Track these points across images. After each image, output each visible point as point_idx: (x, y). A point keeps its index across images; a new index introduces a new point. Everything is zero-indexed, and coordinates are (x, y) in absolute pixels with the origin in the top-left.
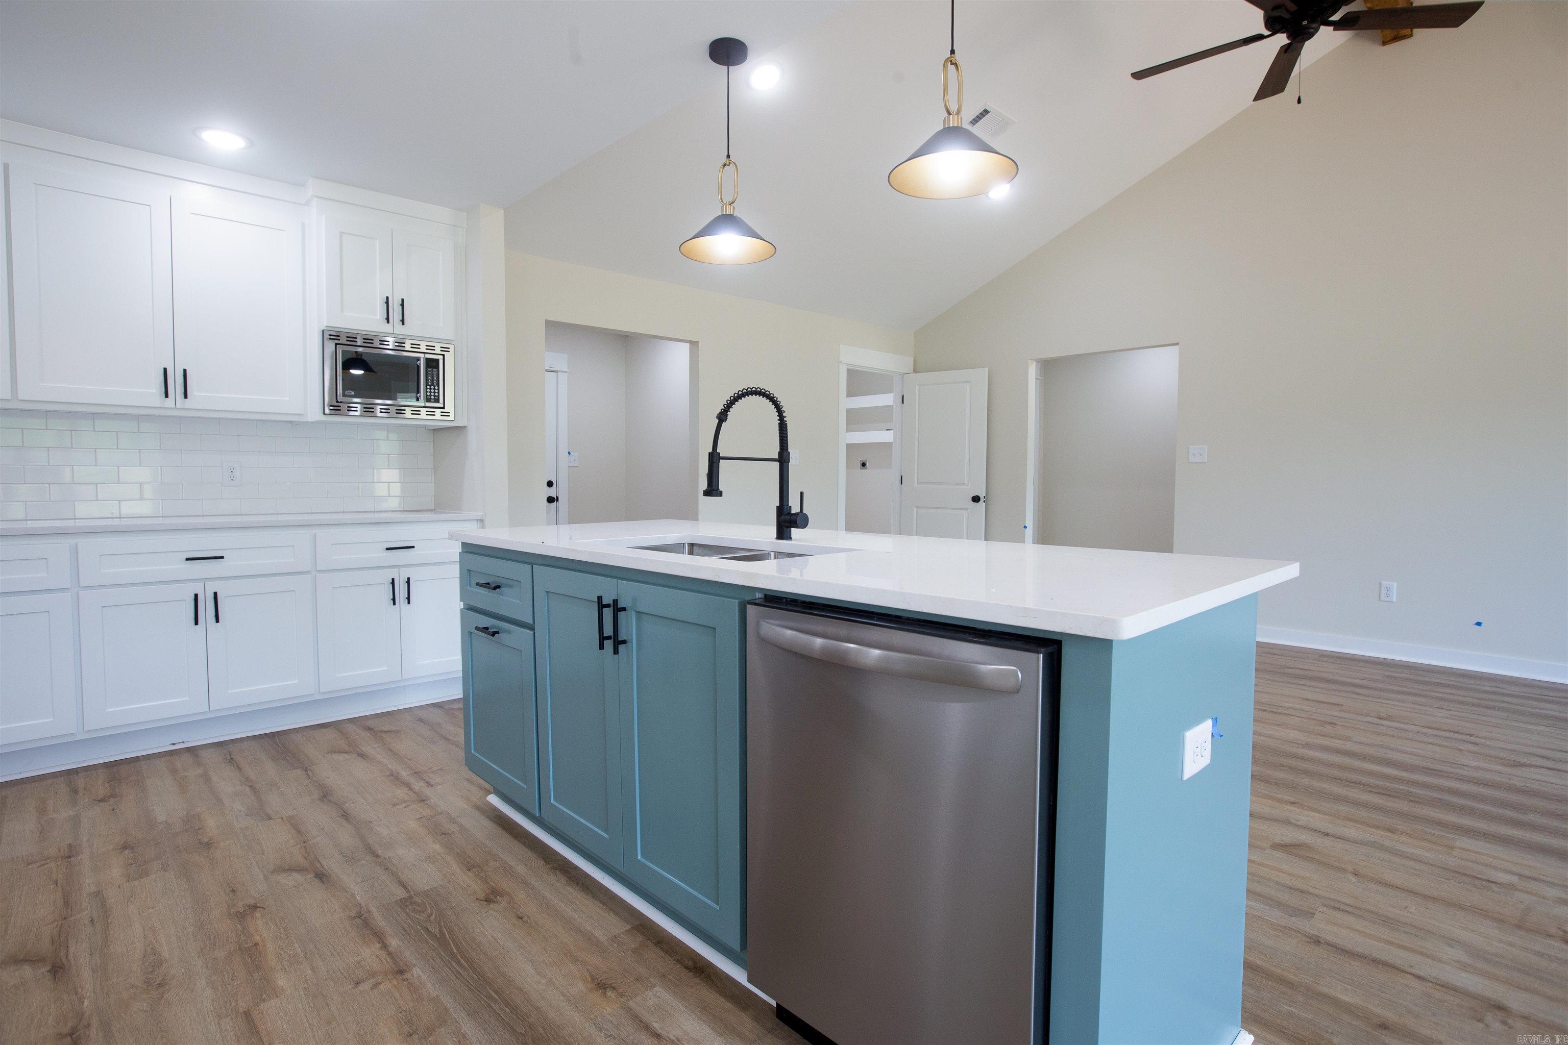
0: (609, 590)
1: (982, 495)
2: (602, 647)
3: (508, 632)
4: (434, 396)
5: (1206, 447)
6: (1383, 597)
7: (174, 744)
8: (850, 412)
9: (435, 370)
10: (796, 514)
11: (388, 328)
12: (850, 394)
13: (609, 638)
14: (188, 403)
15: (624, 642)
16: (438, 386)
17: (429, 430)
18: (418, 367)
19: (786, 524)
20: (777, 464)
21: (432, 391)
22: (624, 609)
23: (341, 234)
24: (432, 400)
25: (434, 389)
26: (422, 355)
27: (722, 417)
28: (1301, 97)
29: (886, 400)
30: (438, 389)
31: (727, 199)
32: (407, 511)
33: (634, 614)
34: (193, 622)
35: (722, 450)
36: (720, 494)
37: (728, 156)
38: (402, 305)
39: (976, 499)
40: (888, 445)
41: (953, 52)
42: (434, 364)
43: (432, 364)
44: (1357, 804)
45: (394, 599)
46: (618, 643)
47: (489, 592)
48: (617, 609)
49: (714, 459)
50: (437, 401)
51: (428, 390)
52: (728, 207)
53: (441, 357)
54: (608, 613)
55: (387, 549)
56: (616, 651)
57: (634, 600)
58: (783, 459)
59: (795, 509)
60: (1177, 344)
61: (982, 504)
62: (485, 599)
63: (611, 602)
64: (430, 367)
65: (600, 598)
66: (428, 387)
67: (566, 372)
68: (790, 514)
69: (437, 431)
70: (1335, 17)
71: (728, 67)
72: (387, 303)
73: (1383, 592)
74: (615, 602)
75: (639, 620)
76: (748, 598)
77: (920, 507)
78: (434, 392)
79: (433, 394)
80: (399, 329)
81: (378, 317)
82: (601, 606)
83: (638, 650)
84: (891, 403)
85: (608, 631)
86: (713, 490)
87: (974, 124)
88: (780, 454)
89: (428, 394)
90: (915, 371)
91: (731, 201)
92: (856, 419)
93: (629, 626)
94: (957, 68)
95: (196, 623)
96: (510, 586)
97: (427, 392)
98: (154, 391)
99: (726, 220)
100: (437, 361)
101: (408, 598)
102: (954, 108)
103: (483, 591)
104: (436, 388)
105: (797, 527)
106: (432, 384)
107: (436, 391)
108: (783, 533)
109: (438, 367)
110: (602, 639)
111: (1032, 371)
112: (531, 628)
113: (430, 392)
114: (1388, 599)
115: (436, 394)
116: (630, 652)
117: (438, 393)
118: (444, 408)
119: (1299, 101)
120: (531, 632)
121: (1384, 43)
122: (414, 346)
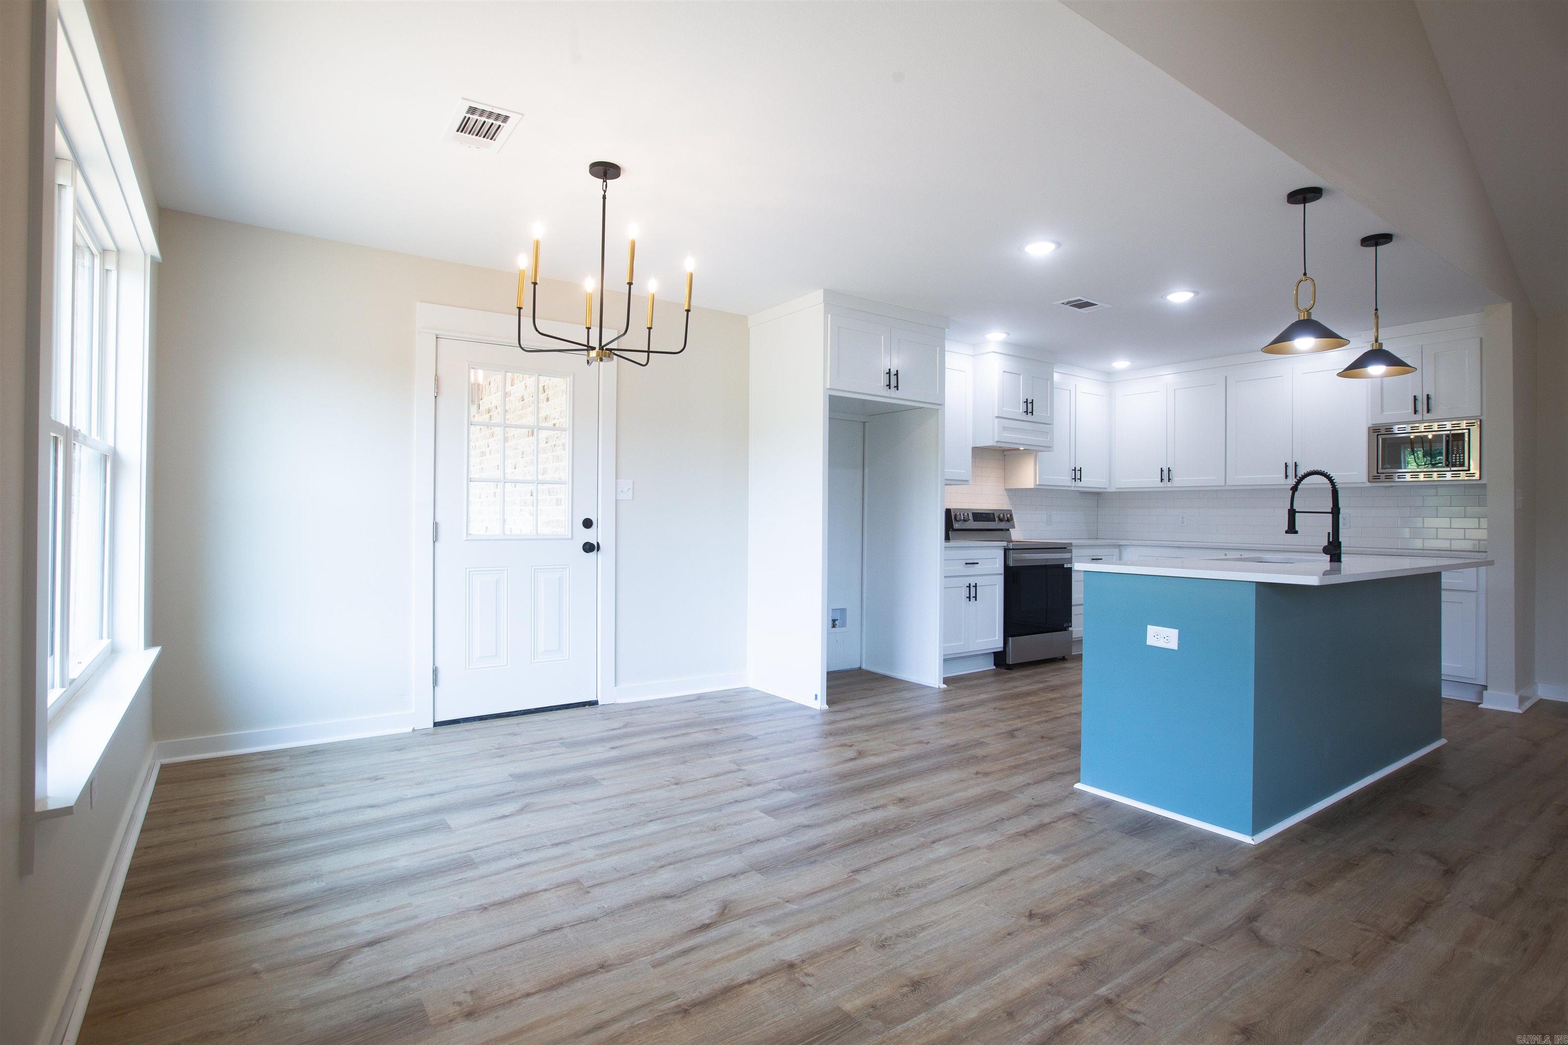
4: (1459, 461)
9: (1460, 442)
11: (1415, 418)
18: (1444, 442)
21: (1457, 458)
24: (1458, 465)
26: (1447, 432)
27: (1295, 489)
36: (1296, 532)
38: (1429, 398)
43: (1458, 438)
49: (1292, 513)
50: (1462, 465)
51: (1454, 458)
53: (1467, 432)
64: (1455, 441)
66: (1453, 455)
71: (1376, 248)
72: (1416, 399)
78: (1460, 459)
80: (1426, 416)
81: (1410, 411)
88: (1334, 509)
100: (1463, 434)
104: (1462, 455)
106: (1458, 453)
109: (1464, 440)
117: (1463, 458)
118: (1469, 470)
122: (1440, 427)
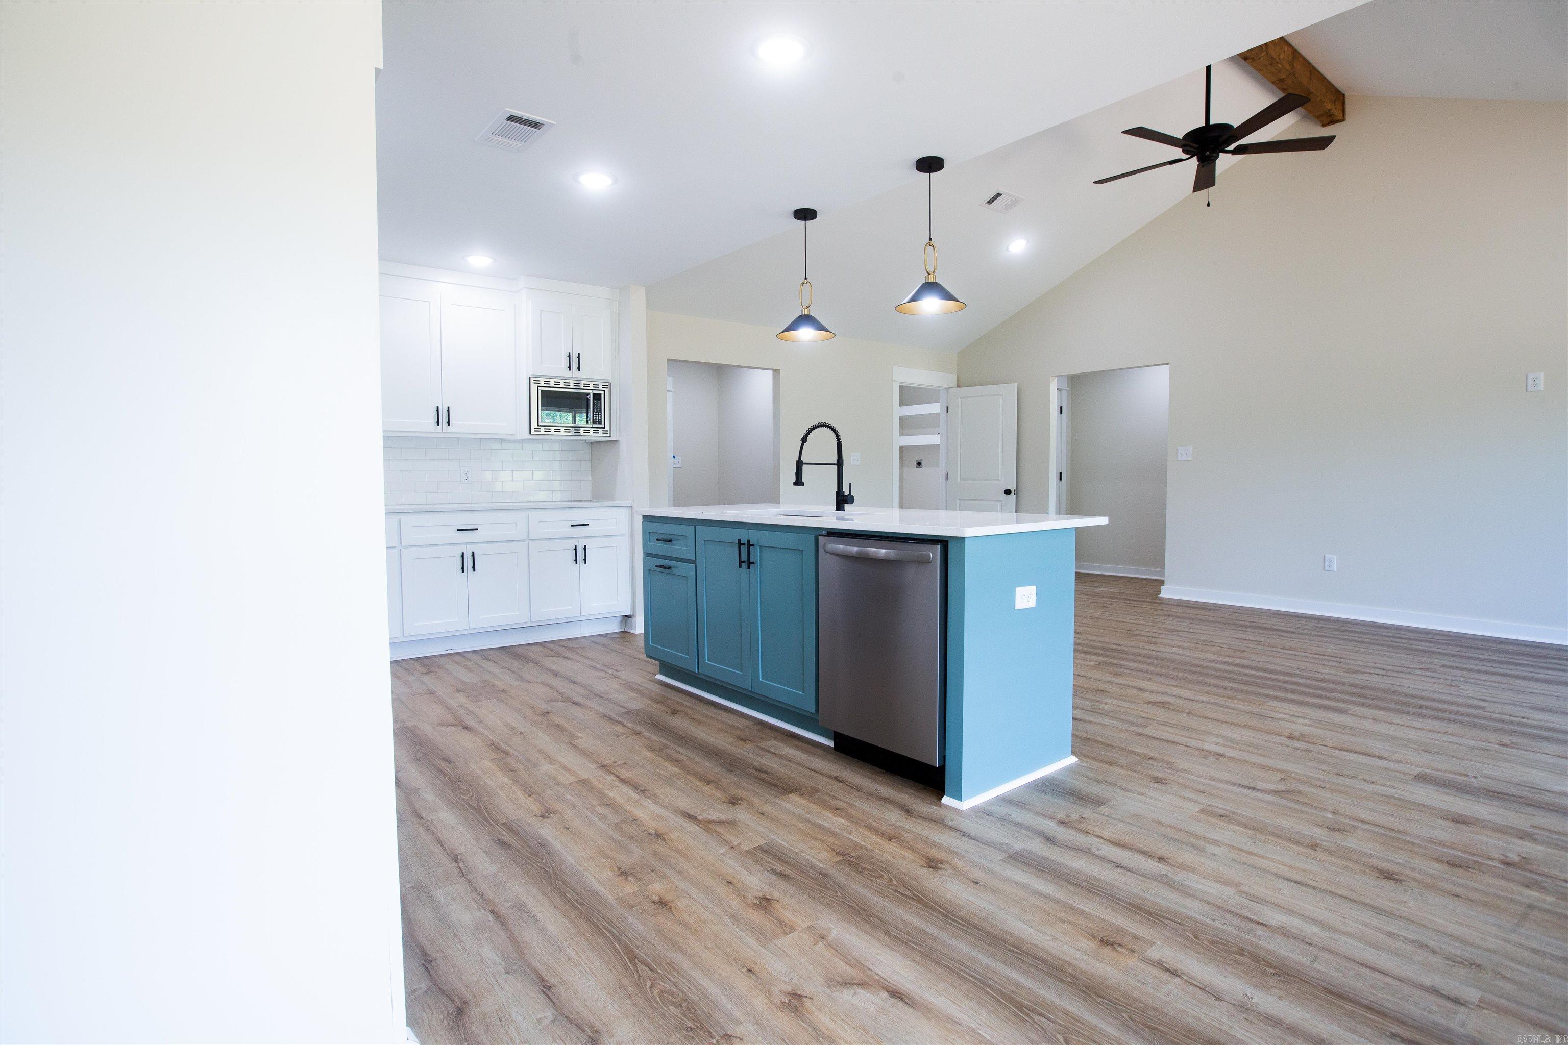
0: (744, 535)
1: (1013, 488)
2: (740, 566)
3: (676, 567)
4: (598, 419)
5: (1191, 448)
6: (1327, 568)
7: (447, 650)
8: (902, 419)
9: (599, 401)
10: (847, 496)
11: (569, 374)
12: (902, 404)
13: (744, 562)
14: (450, 429)
15: (753, 563)
16: (601, 413)
17: (589, 443)
18: (588, 400)
19: (841, 502)
20: (836, 466)
21: (597, 416)
22: (753, 545)
23: (541, 311)
24: (597, 423)
25: (598, 415)
26: (590, 391)
27: (804, 440)
28: (1210, 202)
29: (934, 408)
30: (601, 415)
31: (805, 305)
32: (573, 501)
33: (758, 547)
34: (461, 571)
35: (804, 459)
36: (803, 484)
37: (806, 278)
38: (579, 357)
39: (1008, 492)
40: (936, 447)
41: (930, 239)
42: (598, 397)
43: (597, 397)
44: (1225, 688)
45: (576, 560)
46: (750, 563)
47: (664, 544)
48: (750, 545)
49: (800, 464)
50: (600, 423)
51: (595, 416)
52: (806, 310)
53: (603, 392)
54: (744, 549)
55: (572, 526)
56: (749, 568)
57: (758, 540)
58: (840, 463)
59: (847, 493)
60: (1168, 364)
61: (1013, 497)
62: (660, 548)
63: (746, 542)
64: (595, 400)
65: (739, 540)
66: (595, 413)
67: (672, 391)
68: (844, 496)
69: (593, 443)
70: (1232, 147)
71: (806, 225)
72: (569, 356)
73: (1327, 563)
74: (749, 541)
75: (760, 550)
76: (818, 533)
77: (963, 499)
78: (598, 417)
79: (597, 418)
80: (576, 374)
81: (563, 367)
82: (740, 544)
83: (761, 567)
84: (938, 411)
85: (744, 557)
86: (799, 482)
87: (991, 203)
88: (838, 461)
89: (595, 418)
90: (958, 386)
91: (807, 305)
92: (906, 425)
93: (756, 554)
94: (934, 248)
95: (463, 572)
96: (677, 540)
97: (594, 417)
98: (431, 421)
99: (805, 319)
100: (601, 394)
101: (585, 560)
102: (930, 271)
103: (660, 544)
104: (600, 414)
105: (848, 503)
106: (597, 411)
107: (600, 416)
108: (840, 506)
109: (600, 399)
110: (741, 562)
111: (1054, 385)
112: (694, 562)
113: (596, 417)
114: (1330, 569)
115: (600, 418)
116: (756, 569)
117: (601, 417)
118: (604, 428)
119: (1208, 205)
120: (694, 565)
121: (1324, 126)
122: (586, 385)
